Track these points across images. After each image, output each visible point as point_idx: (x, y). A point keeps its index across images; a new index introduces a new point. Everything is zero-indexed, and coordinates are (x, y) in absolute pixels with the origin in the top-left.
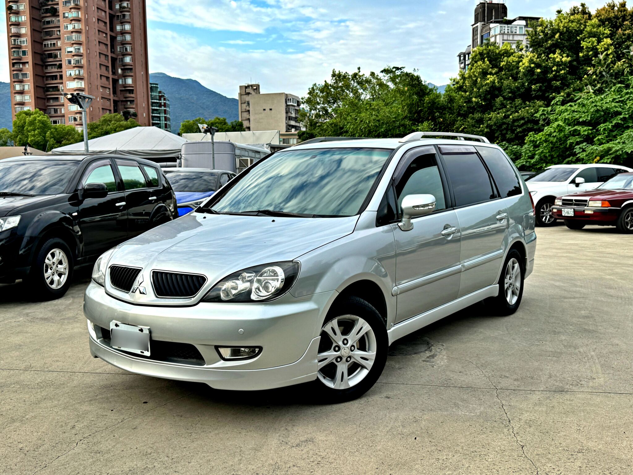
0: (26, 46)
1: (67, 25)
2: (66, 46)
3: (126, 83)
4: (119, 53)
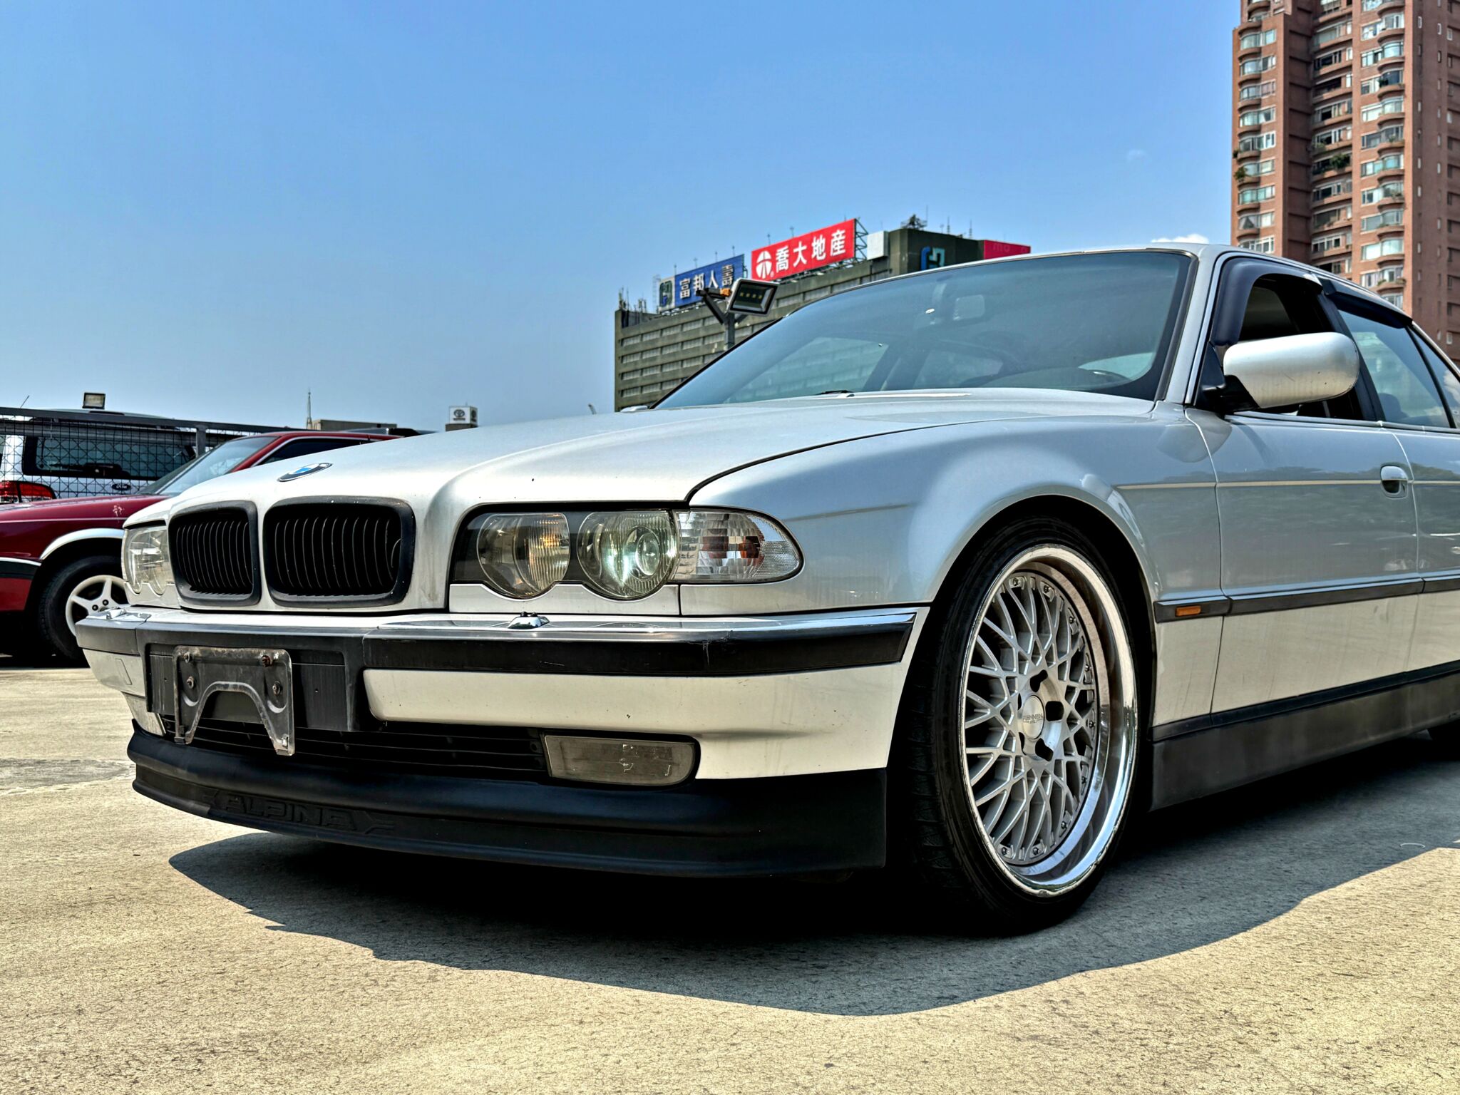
1: (1370, 192)
2: (1363, 243)
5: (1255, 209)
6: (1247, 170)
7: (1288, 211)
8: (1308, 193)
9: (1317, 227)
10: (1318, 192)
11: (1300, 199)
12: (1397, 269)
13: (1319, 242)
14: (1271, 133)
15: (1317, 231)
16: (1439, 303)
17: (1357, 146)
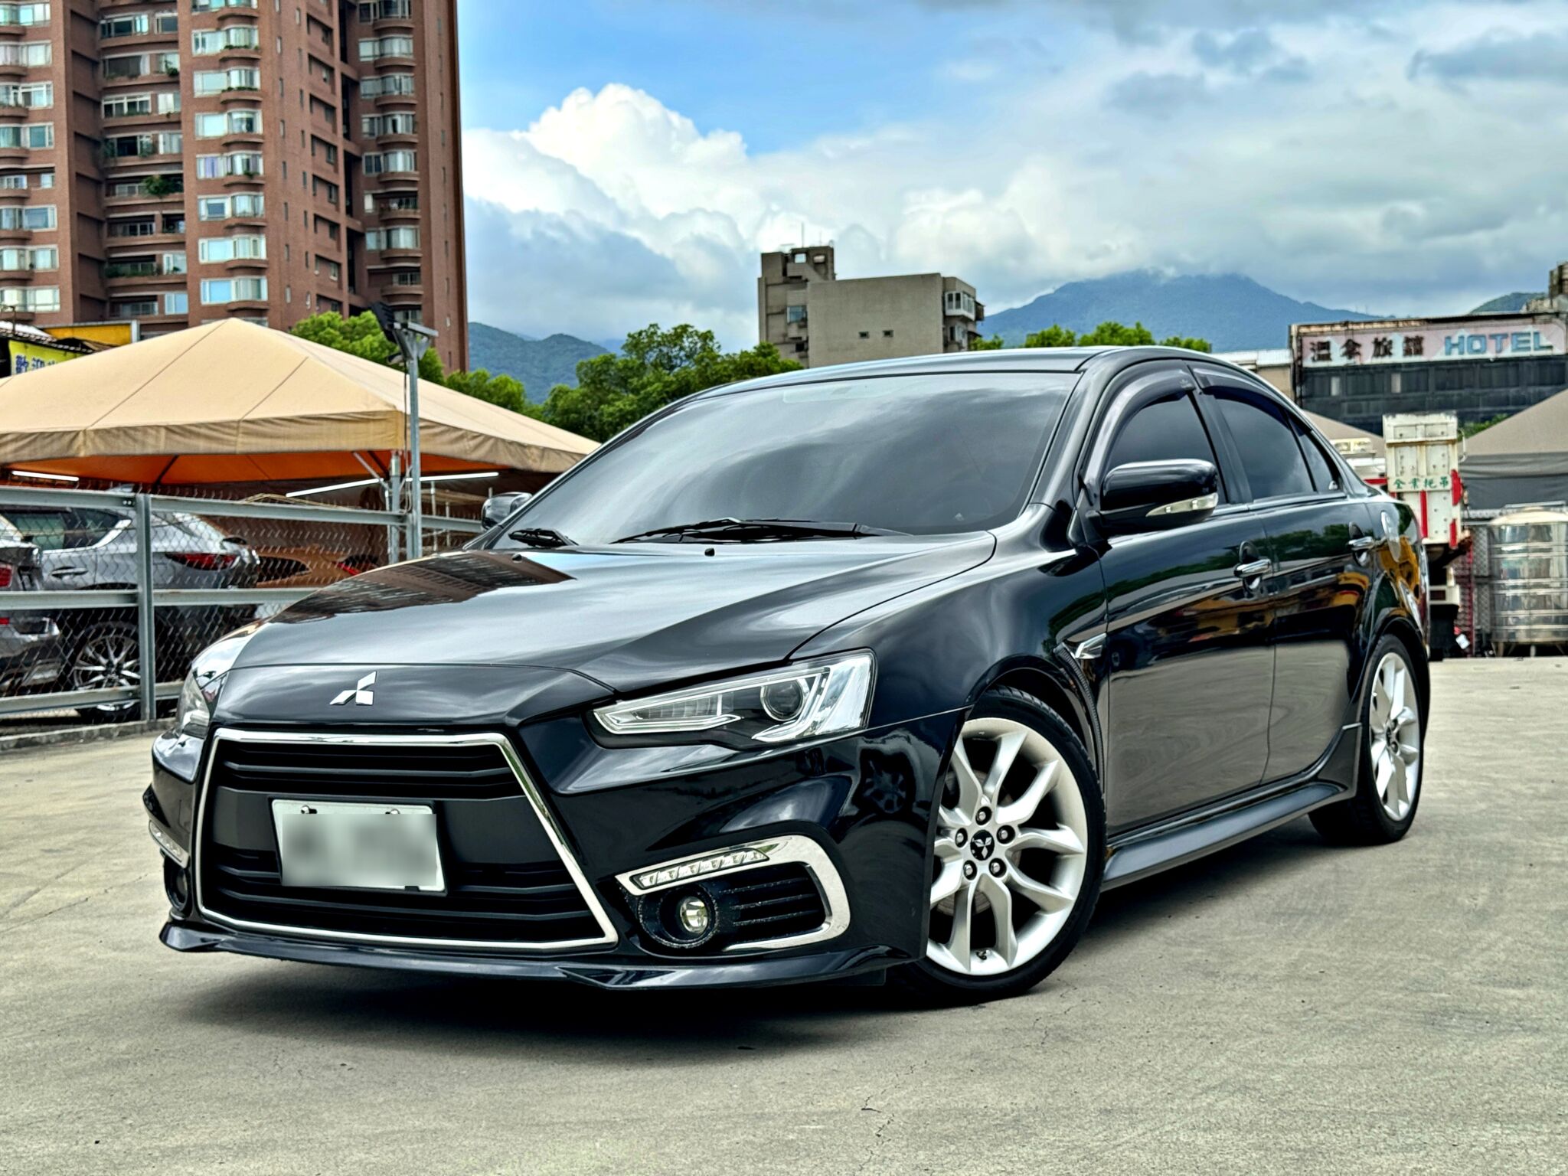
0: (44, 111)
1: (204, 36)
2: (199, 111)
3: (394, 246)
4: (366, 140)
5: (14, 35)
7: (72, 47)
8: (94, 24)
9: (112, 78)
10: (109, 25)
11: (84, 31)
12: (254, 156)
13: (114, 102)
15: (110, 85)
16: (306, 213)
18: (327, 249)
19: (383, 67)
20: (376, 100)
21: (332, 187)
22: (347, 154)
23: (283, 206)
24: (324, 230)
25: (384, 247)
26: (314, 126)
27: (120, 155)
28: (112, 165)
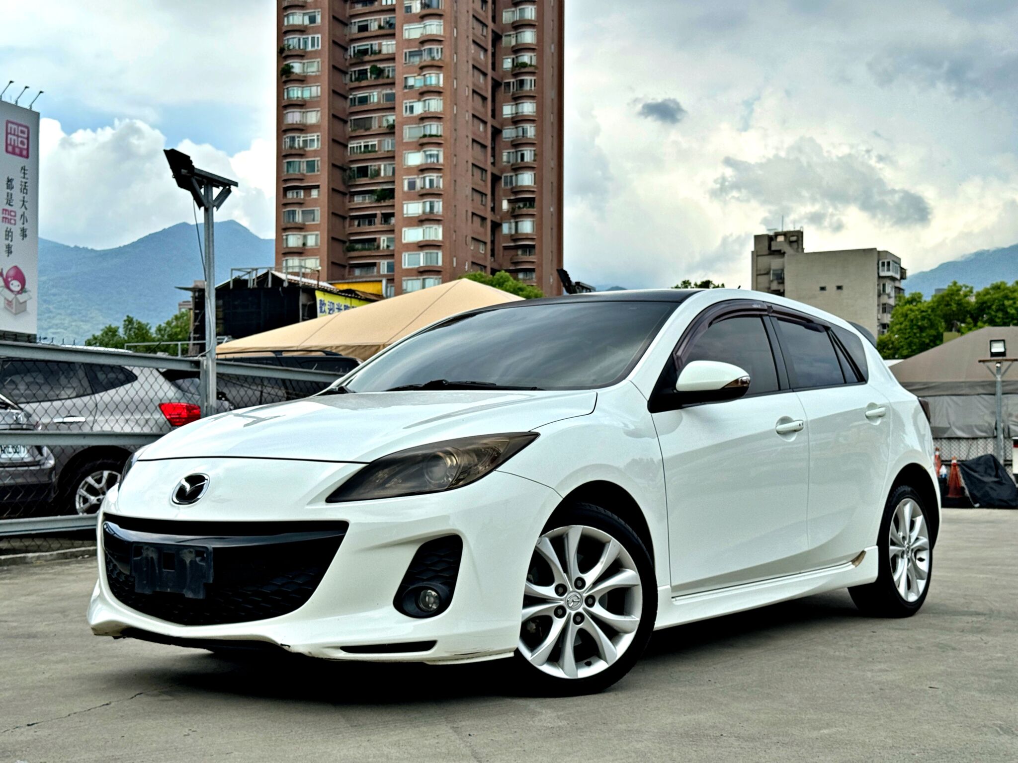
0: (315, 151)
1: (411, 104)
2: (406, 150)
3: (520, 231)
4: (505, 166)
5: (301, 105)
6: (292, 67)
7: (332, 112)
8: (346, 98)
9: (356, 130)
10: (355, 98)
11: (340, 102)
12: (437, 177)
13: (355, 145)
14: (316, 36)
15: (354, 134)
16: (467, 211)
17: (401, 60)
18: (479, 234)
19: (517, 121)
20: (512, 141)
21: (483, 194)
22: (493, 174)
23: (453, 207)
24: (477, 221)
25: (513, 232)
26: (474, 158)
27: (358, 177)
28: (353, 183)
